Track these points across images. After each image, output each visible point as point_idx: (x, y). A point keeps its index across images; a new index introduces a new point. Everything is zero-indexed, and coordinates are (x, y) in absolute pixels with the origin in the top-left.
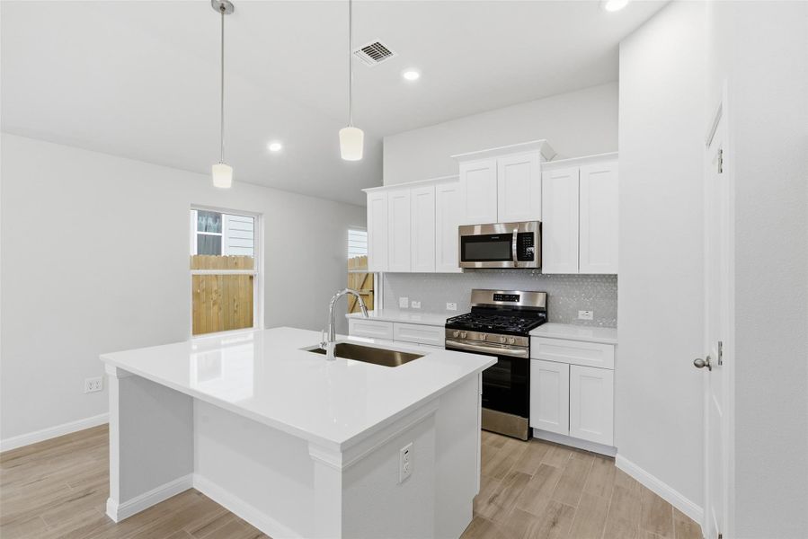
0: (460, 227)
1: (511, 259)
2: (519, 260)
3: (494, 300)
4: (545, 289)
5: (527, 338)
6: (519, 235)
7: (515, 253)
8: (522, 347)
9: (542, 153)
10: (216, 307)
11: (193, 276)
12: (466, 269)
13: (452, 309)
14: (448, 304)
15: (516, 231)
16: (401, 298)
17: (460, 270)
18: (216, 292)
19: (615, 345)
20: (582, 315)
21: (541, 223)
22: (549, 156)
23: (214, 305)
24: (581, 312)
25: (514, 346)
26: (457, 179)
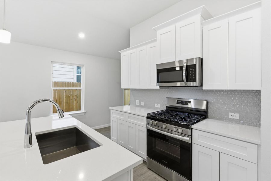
0: (157, 64)
1: (182, 81)
2: (187, 81)
3: (177, 103)
4: (206, 99)
5: (190, 130)
6: (187, 66)
7: (184, 77)
8: (187, 135)
9: (202, 16)
10: (76, 101)
11: (53, 90)
12: (161, 87)
13: (157, 107)
14: (156, 104)
15: (185, 65)
16: (136, 101)
17: (158, 87)
18: (76, 96)
19: (259, 146)
20: (231, 115)
21: (202, 59)
22: (207, 17)
23: (75, 100)
24: (230, 114)
25: (182, 134)
26: (156, 40)
